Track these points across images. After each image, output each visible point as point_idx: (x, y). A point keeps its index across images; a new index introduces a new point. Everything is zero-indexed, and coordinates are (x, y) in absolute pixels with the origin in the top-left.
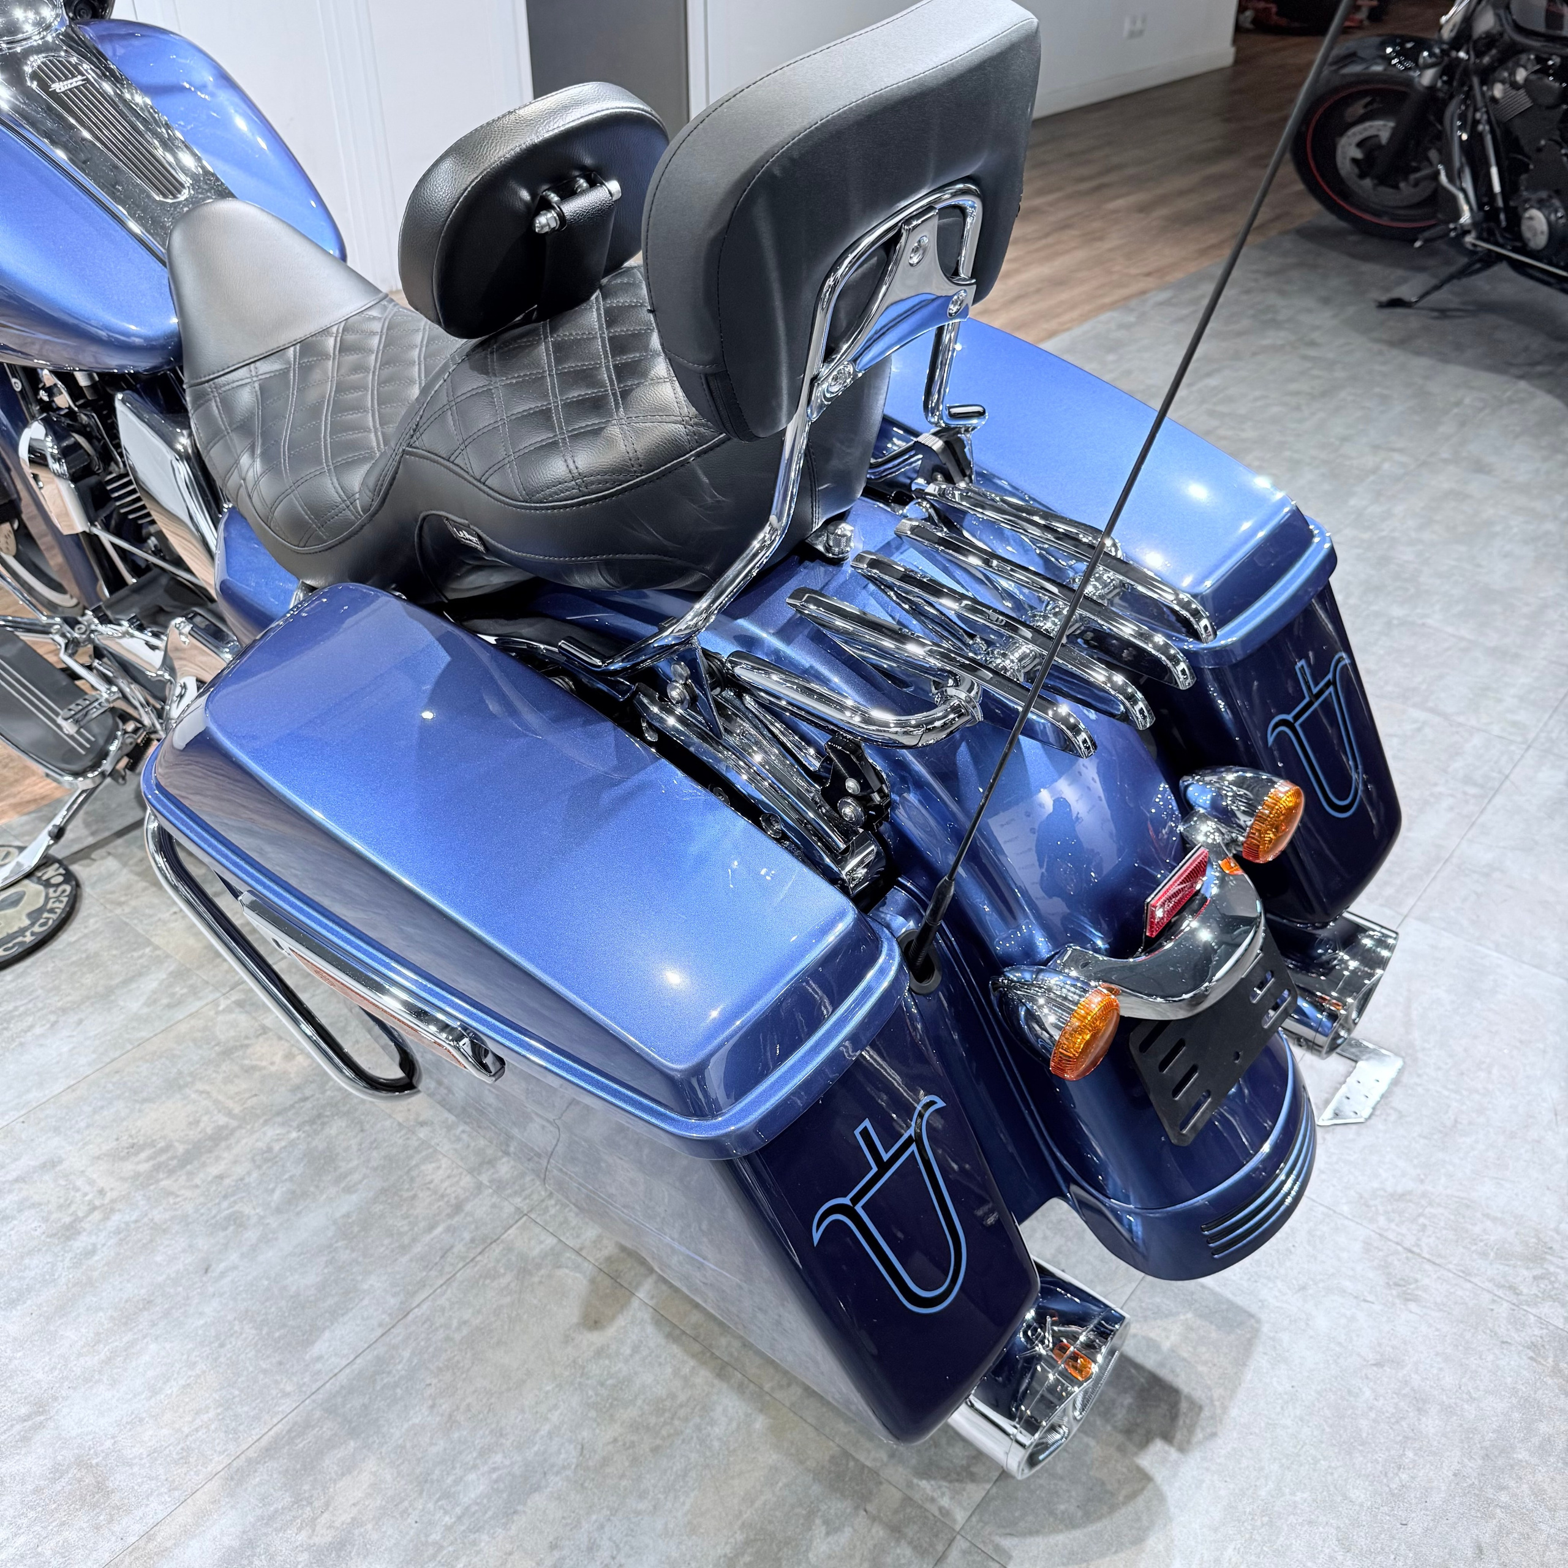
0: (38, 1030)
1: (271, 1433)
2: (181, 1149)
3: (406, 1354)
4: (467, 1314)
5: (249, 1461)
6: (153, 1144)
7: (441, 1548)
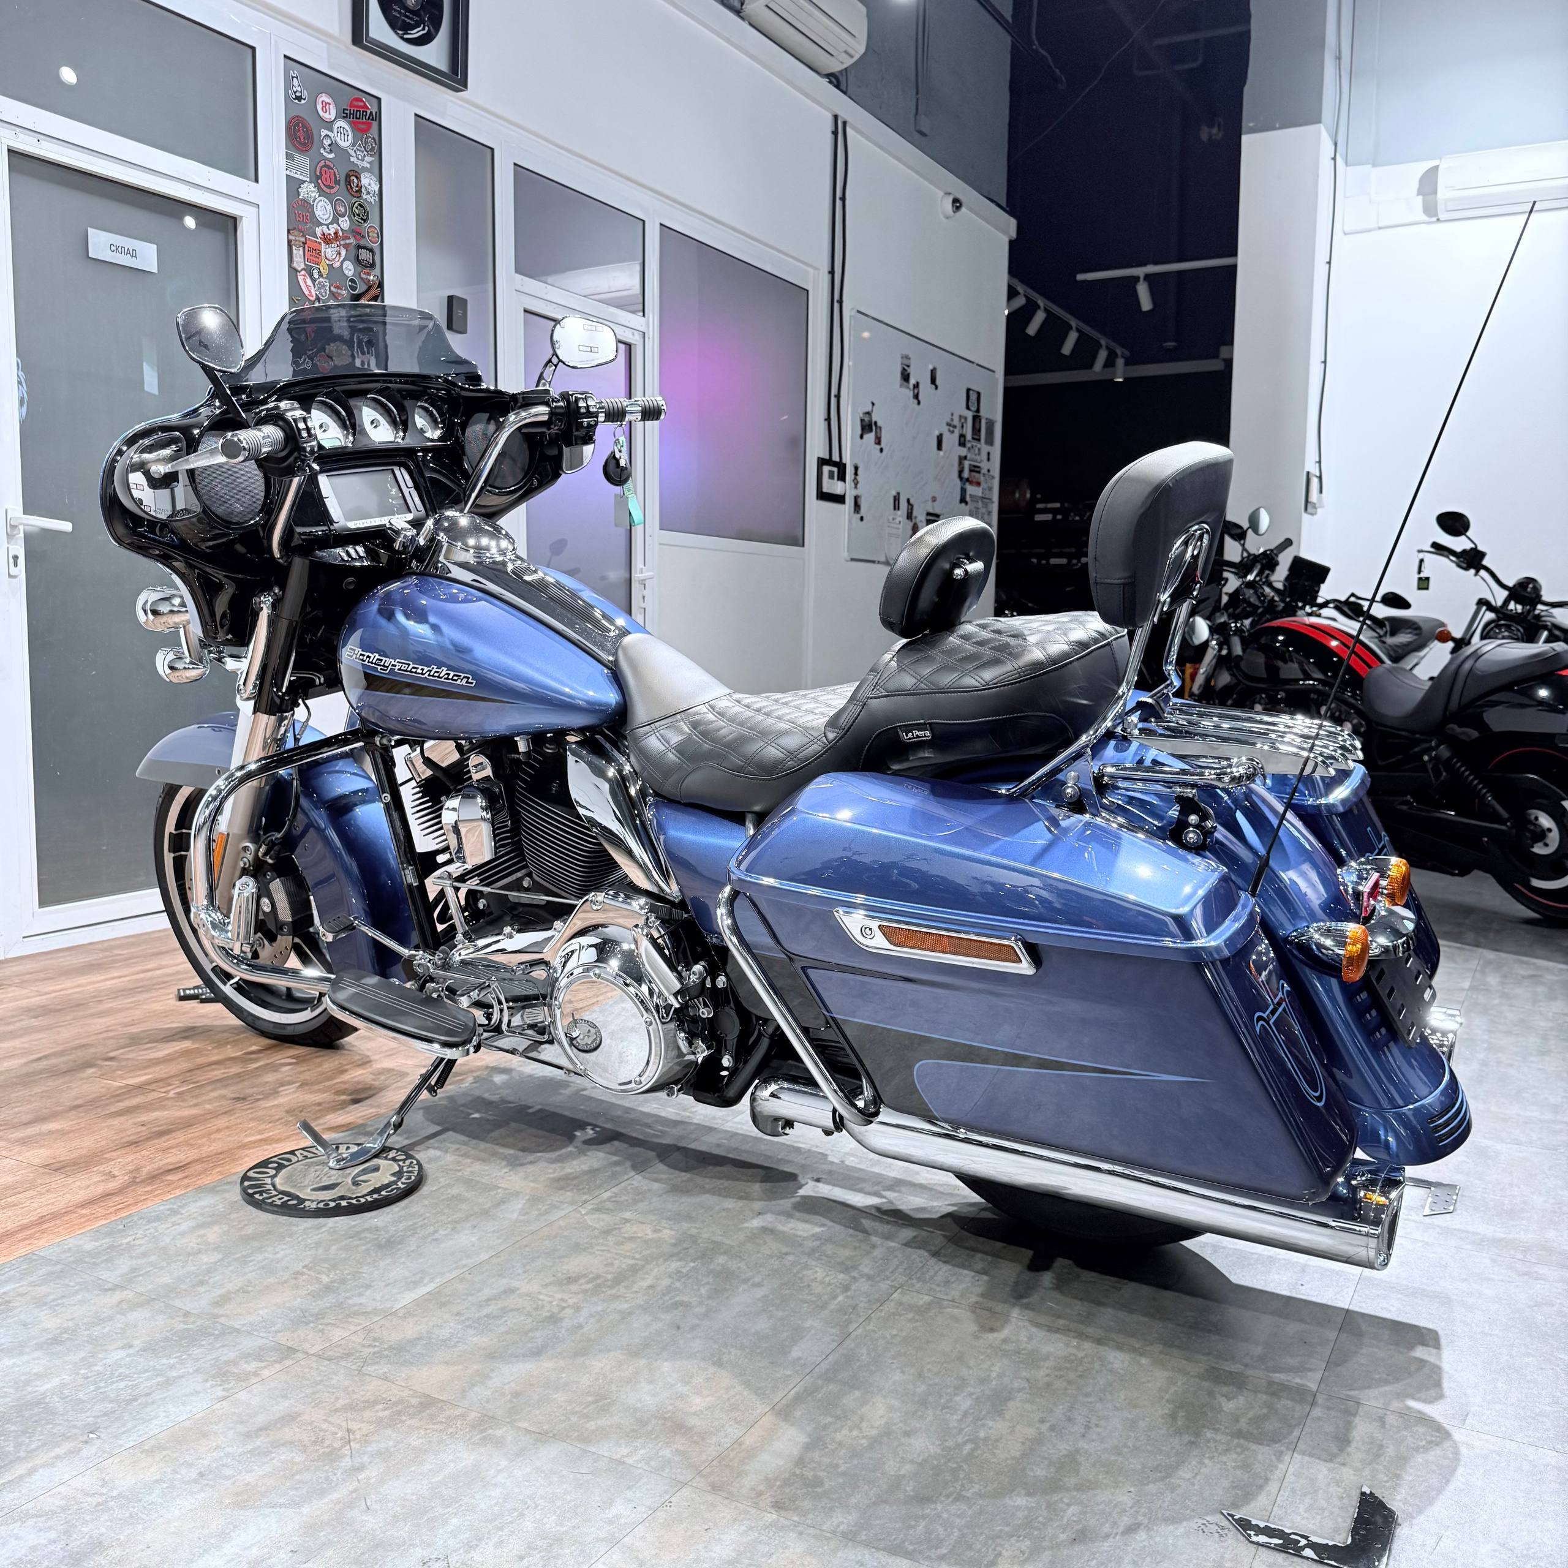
0: (442, 1232)
1: (792, 1392)
2: (609, 1277)
3: (864, 1351)
4: (894, 1332)
5: (787, 1406)
6: (584, 1276)
7: (961, 1430)
